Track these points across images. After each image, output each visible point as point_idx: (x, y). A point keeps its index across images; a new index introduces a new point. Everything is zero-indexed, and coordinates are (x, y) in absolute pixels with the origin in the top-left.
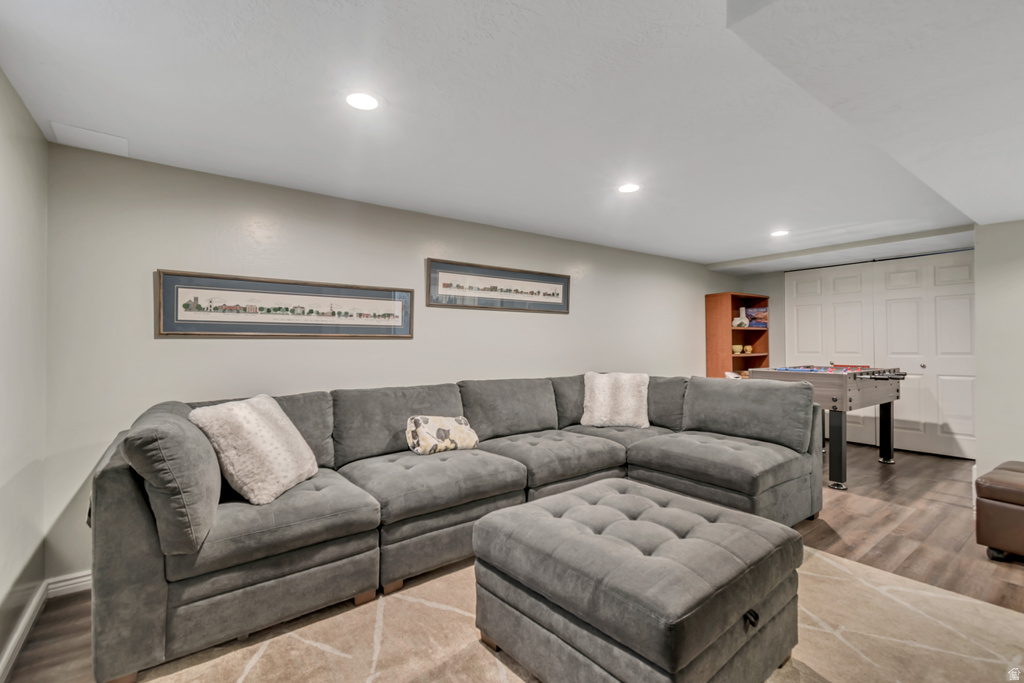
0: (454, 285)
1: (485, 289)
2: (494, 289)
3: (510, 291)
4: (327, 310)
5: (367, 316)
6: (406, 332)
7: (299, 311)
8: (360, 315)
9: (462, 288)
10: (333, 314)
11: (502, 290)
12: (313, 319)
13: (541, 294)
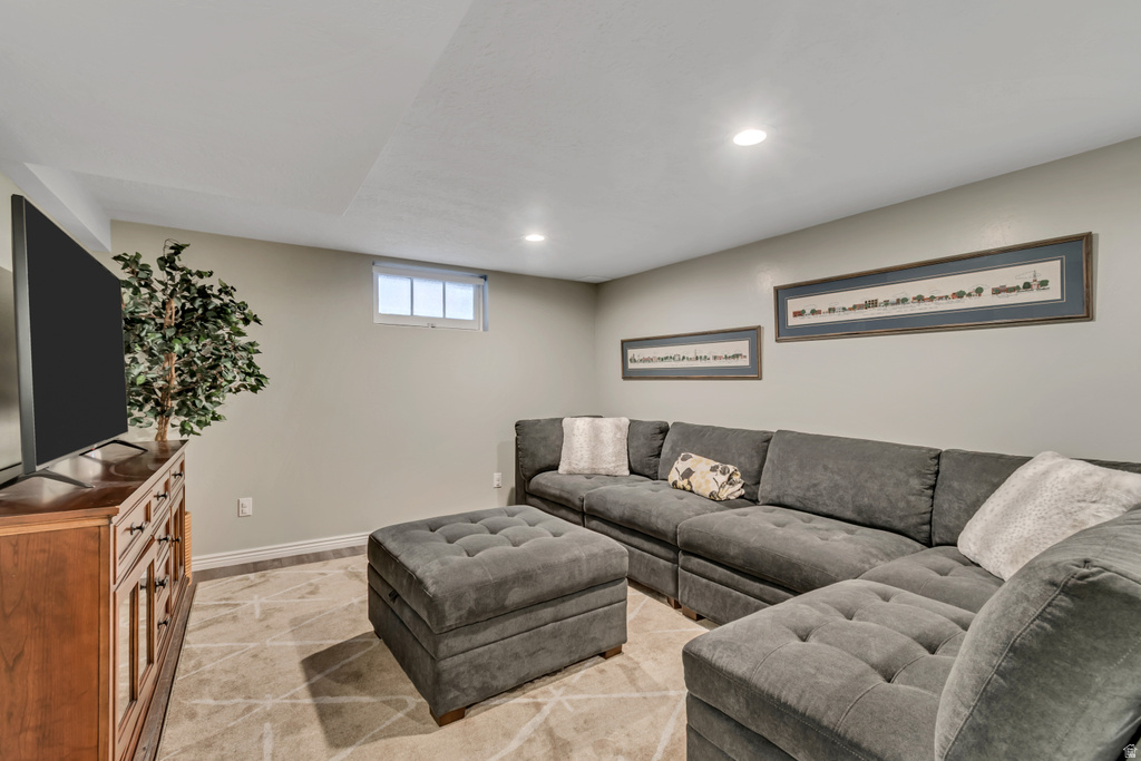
0: (808, 311)
1: (855, 307)
2: (874, 304)
3: (905, 300)
4: (692, 355)
5: (720, 358)
6: (754, 372)
7: (677, 358)
8: (715, 358)
9: (819, 312)
10: (697, 358)
11: (887, 303)
12: (685, 364)
13: (987, 292)
